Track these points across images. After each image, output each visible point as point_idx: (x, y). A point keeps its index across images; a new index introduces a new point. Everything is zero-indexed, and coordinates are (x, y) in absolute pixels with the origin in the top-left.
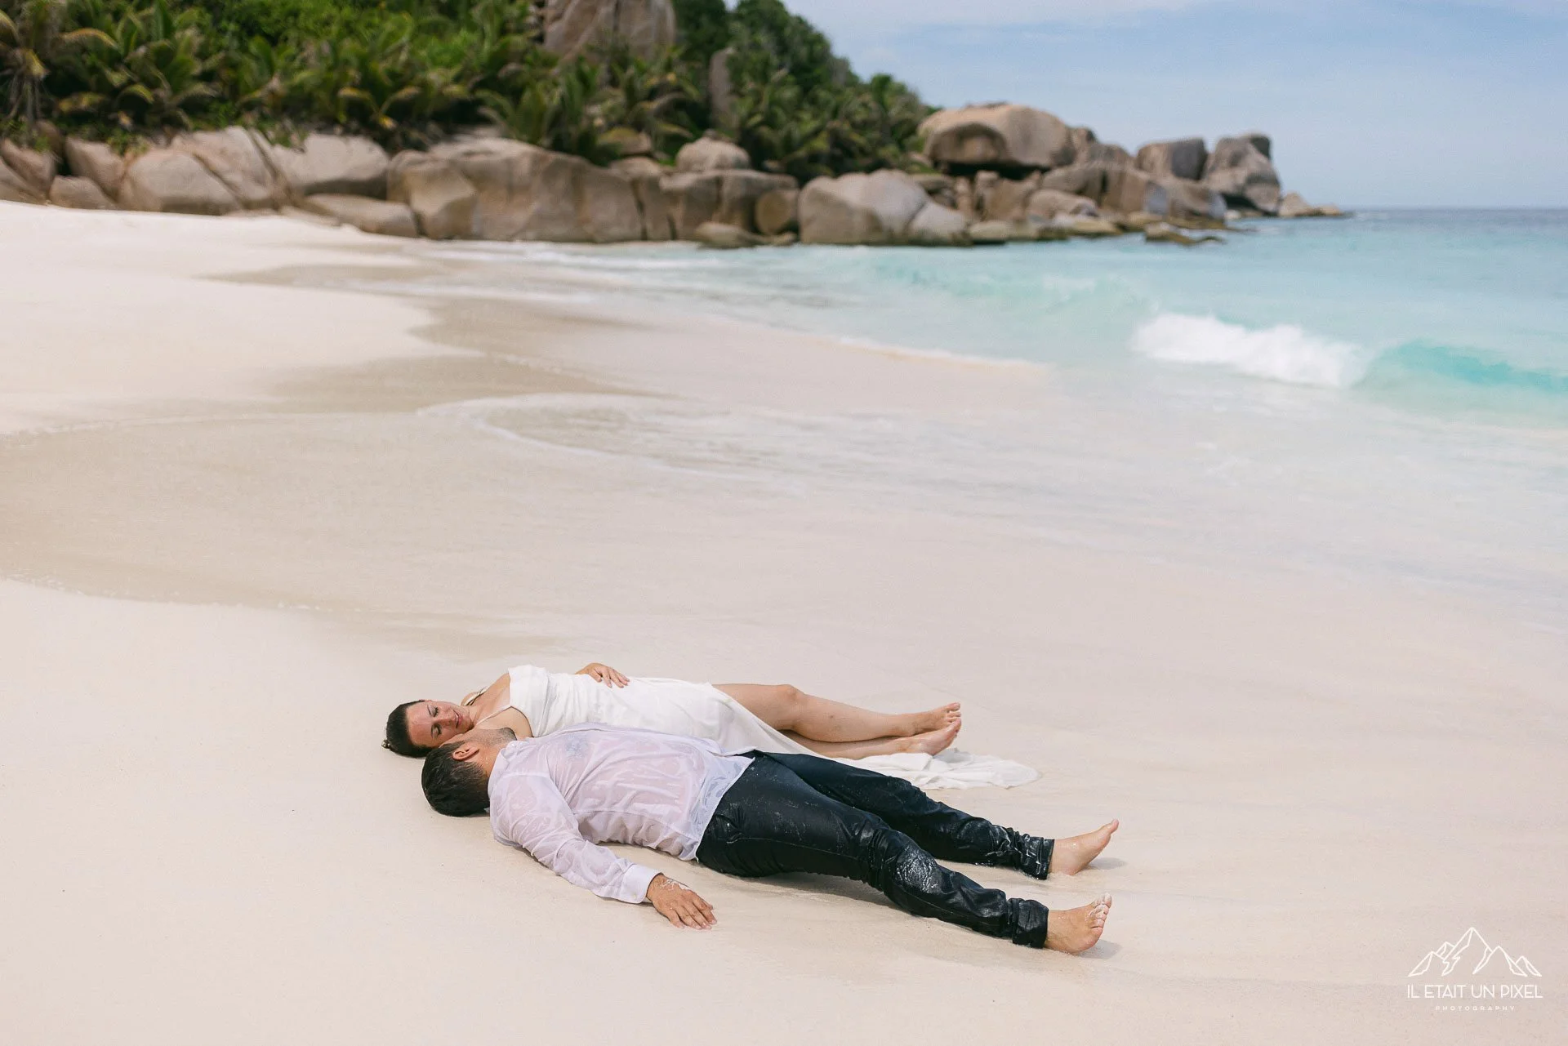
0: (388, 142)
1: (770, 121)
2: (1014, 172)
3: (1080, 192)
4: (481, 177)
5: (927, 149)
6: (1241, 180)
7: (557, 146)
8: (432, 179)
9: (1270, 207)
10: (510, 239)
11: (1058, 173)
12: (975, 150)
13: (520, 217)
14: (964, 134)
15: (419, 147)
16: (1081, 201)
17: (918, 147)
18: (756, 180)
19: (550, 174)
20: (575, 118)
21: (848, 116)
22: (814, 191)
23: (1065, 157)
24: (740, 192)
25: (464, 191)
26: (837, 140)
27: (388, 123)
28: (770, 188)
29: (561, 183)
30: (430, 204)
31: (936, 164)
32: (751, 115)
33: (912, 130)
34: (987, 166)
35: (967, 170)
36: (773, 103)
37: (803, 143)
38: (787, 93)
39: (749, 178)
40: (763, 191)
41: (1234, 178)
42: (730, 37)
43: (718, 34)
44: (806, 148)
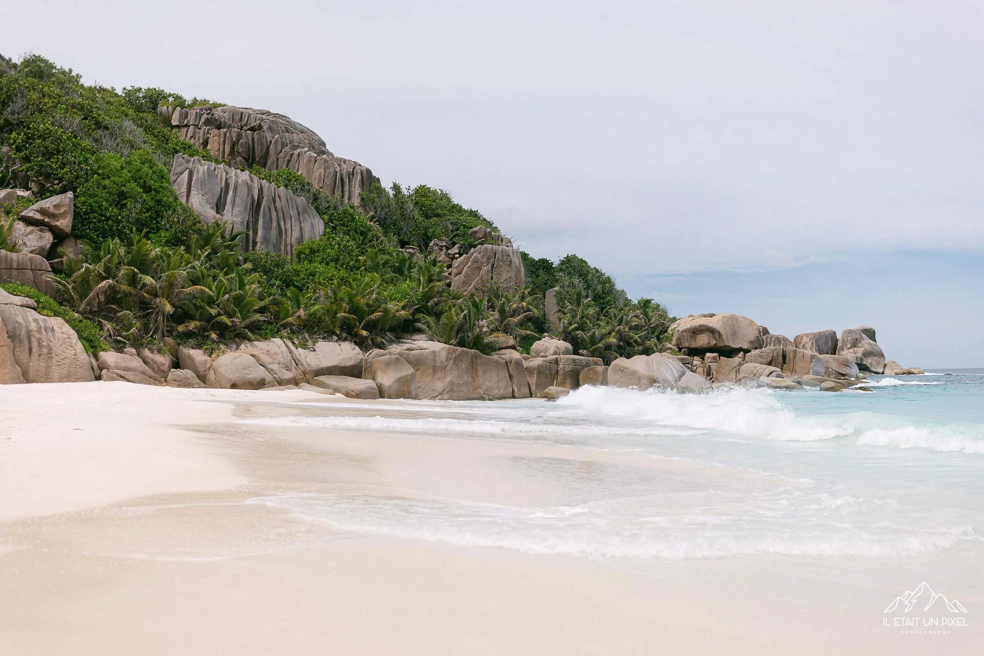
0: (362, 344)
1: (581, 327)
2: (729, 353)
3: (770, 364)
4: (417, 363)
5: (674, 342)
6: (859, 355)
7: (461, 344)
8: (388, 364)
9: (881, 370)
10: (434, 398)
11: (755, 353)
12: (703, 340)
13: (440, 385)
14: (696, 331)
15: (381, 346)
16: (772, 368)
17: (669, 340)
18: (577, 361)
19: (457, 360)
20: (472, 328)
21: (628, 323)
22: (616, 365)
23: (758, 344)
24: (569, 368)
25: (408, 371)
26: (621, 337)
27: (365, 333)
28: (588, 365)
29: (464, 365)
30: (387, 379)
31: (680, 349)
32: (570, 324)
33: (665, 330)
34: (711, 350)
35: (699, 352)
36: (583, 317)
37: (601, 339)
38: (591, 311)
39: (574, 360)
40: (583, 367)
41: (855, 353)
42: (557, 281)
43: (549, 279)
44: (603, 342)
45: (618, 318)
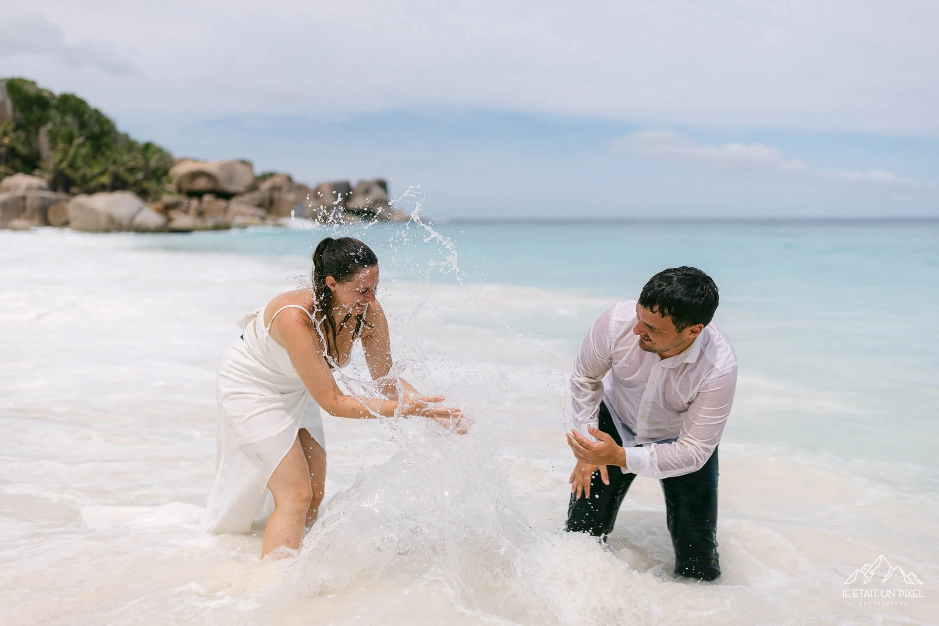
1: (72, 166)
2: (226, 196)
3: (258, 206)
5: (175, 182)
11: (248, 197)
12: (201, 184)
14: (195, 175)
16: (255, 210)
17: (170, 182)
18: (50, 197)
21: (124, 164)
22: (78, 202)
23: (253, 187)
24: (37, 205)
28: (57, 201)
31: (180, 191)
32: (61, 162)
33: (166, 173)
34: (209, 192)
35: (198, 194)
36: (75, 156)
37: (93, 179)
38: (84, 151)
39: (42, 196)
40: (52, 203)
42: (49, 118)
43: (42, 116)
44: (95, 181)
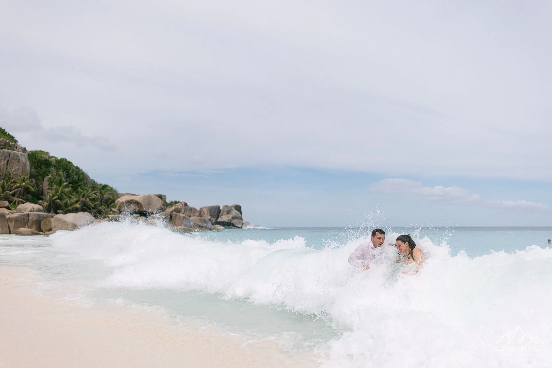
1: (60, 198)
2: (146, 214)
6: (230, 218)
9: (240, 226)
12: (132, 208)
14: (129, 202)
18: (43, 215)
22: (56, 218)
23: (162, 210)
24: (35, 219)
31: (120, 212)
32: (54, 196)
36: (62, 192)
37: (71, 205)
38: (67, 190)
39: (39, 215)
40: (44, 218)
41: (228, 217)
42: (50, 172)
43: (47, 171)
44: (72, 206)
45: (82, 194)
